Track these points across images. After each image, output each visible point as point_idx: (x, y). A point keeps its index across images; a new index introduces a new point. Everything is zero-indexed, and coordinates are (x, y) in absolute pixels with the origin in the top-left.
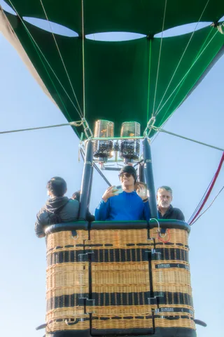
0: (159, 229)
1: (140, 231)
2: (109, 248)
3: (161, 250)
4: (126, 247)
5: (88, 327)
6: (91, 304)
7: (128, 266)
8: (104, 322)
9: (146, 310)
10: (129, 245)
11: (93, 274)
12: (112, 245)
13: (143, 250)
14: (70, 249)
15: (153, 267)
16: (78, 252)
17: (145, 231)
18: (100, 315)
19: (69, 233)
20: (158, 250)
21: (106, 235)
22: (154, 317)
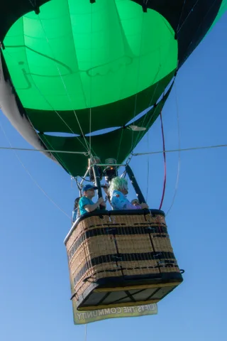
0: (150, 214)
1: (140, 216)
2: (124, 226)
3: (154, 227)
4: (134, 226)
5: (121, 274)
6: (120, 260)
7: (137, 237)
8: (130, 271)
9: (153, 263)
10: (135, 224)
11: (118, 242)
12: (125, 224)
13: (144, 227)
14: (100, 227)
15: (152, 237)
16: (105, 229)
17: (143, 216)
18: (127, 267)
19: (97, 217)
20: (152, 227)
21: (121, 218)
22: (159, 266)
